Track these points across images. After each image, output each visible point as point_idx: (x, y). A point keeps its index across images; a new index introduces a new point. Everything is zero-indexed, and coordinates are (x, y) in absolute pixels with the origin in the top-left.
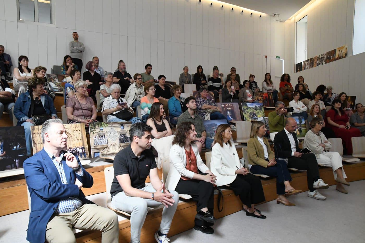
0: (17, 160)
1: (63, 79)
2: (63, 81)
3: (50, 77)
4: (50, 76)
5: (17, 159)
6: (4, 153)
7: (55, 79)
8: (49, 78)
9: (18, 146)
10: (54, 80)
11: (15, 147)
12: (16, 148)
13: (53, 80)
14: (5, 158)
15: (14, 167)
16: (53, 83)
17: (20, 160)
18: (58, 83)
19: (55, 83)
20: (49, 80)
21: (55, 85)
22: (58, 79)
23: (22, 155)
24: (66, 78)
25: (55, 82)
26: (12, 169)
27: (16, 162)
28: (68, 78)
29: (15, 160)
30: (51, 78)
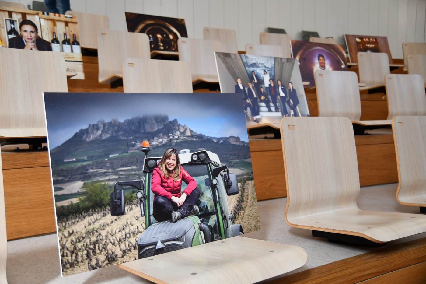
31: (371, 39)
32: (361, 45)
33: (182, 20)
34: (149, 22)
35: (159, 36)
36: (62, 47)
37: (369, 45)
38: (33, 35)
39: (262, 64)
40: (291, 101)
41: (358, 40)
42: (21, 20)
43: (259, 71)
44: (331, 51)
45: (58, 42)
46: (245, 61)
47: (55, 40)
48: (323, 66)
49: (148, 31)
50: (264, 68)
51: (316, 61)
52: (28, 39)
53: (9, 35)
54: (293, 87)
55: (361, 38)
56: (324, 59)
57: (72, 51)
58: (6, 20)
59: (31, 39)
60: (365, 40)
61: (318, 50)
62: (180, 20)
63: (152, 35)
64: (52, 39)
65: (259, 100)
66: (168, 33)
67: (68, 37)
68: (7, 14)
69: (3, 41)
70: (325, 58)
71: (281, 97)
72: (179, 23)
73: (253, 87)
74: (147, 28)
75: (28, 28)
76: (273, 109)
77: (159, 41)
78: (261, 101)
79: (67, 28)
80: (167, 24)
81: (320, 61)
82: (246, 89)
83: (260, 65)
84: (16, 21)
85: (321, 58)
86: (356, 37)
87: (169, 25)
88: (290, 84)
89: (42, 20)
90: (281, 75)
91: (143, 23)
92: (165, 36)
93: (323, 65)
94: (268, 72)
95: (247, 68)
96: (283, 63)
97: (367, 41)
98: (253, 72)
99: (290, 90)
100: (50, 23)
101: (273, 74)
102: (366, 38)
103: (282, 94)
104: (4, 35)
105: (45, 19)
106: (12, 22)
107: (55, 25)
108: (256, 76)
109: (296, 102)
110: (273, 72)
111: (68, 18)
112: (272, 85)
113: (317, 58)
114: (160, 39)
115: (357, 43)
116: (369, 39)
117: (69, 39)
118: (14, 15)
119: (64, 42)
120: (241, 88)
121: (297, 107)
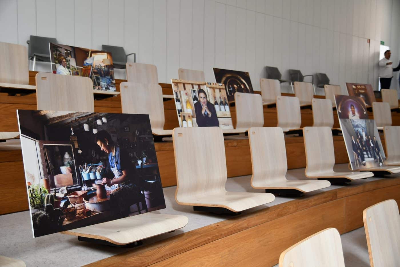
0: (145, 193)
1: (86, 59)
2: (87, 63)
3: (58, 53)
4: (57, 50)
5: (147, 191)
6: (122, 174)
7: (69, 58)
8: (56, 55)
9: (145, 159)
10: (67, 61)
11: (140, 162)
12: (142, 164)
13: (64, 60)
14: (126, 186)
15: (143, 209)
16: (64, 67)
17: (150, 191)
18: (76, 67)
19: (68, 68)
20: (55, 58)
21: (68, 73)
22: (75, 57)
23: (152, 182)
24: (91, 56)
25: (69, 64)
26: (140, 213)
27: (146, 196)
28: (95, 56)
29: (143, 192)
30: (60, 55)
31: (362, 87)
32: (356, 91)
33: (247, 73)
34: (228, 75)
35: (235, 86)
36: (220, 107)
37: (361, 91)
38: (205, 100)
39: (361, 125)
40: (376, 149)
41: (354, 87)
42: (198, 90)
43: (360, 130)
44: (357, 102)
45: (218, 104)
46: (353, 124)
47: (216, 103)
48: (354, 114)
49: (229, 82)
50: (362, 128)
51: (350, 109)
52: (203, 103)
53: (194, 101)
54: (376, 139)
55: (356, 85)
56: (354, 108)
57: (225, 110)
58: (191, 90)
59: (205, 103)
60: (358, 87)
61: (350, 101)
62: (246, 73)
63: (231, 85)
64: (214, 102)
65: (363, 150)
66: (240, 84)
67: (222, 100)
68: (191, 86)
69: (192, 106)
70: (354, 106)
71: (372, 147)
72: (246, 75)
73: (359, 141)
74: (227, 81)
75: (202, 95)
76: (370, 155)
77: (236, 90)
78: (364, 151)
79: (221, 93)
80: (239, 76)
81: (352, 109)
82: (357, 143)
83: (360, 126)
84: (196, 90)
85: (352, 107)
86: (352, 85)
87: (240, 77)
88: (374, 138)
89: (208, 88)
90: (370, 132)
91: (225, 76)
92: (239, 86)
93: (353, 112)
94: (364, 130)
95: (355, 129)
96: (369, 123)
97: (359, 88)
98: (357, 131)
99: (375, 142)
100: (212, 90)
101: (366, 131)
102: (359, 86)
103: (372, 145)
104: (191, 101)
105: (209, 87)
106: (194, 91)
107: (214, 92)
108: (359, 134)
109: (379, 150)
110: (366, 130)
111: (220, 86)
112: (367, 139)
113: (350, 107)
114: (236, 88)
115: (354, 89)
116: (361, 86)
117: (223, 101)
118: (194, 86)
119: (220, 105)
120: (354, 142)
121: (380, 154)
